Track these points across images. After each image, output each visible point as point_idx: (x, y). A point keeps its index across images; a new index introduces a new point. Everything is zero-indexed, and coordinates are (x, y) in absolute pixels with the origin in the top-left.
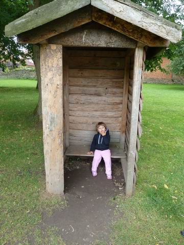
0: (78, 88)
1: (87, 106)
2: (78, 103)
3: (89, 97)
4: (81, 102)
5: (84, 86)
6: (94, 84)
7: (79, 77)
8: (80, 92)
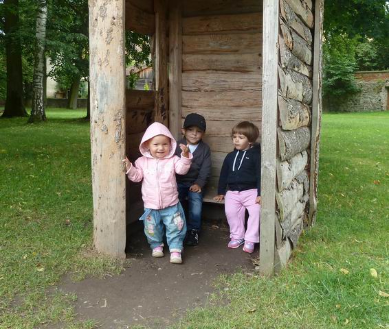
0: (200, 57)
1: (218, 97)
2: (199, 90)
3: (223, 76)
4: (207, 88)
5: (213, 52)
6: (234, 47)
7: (202, 33)
8: (204, 67)
